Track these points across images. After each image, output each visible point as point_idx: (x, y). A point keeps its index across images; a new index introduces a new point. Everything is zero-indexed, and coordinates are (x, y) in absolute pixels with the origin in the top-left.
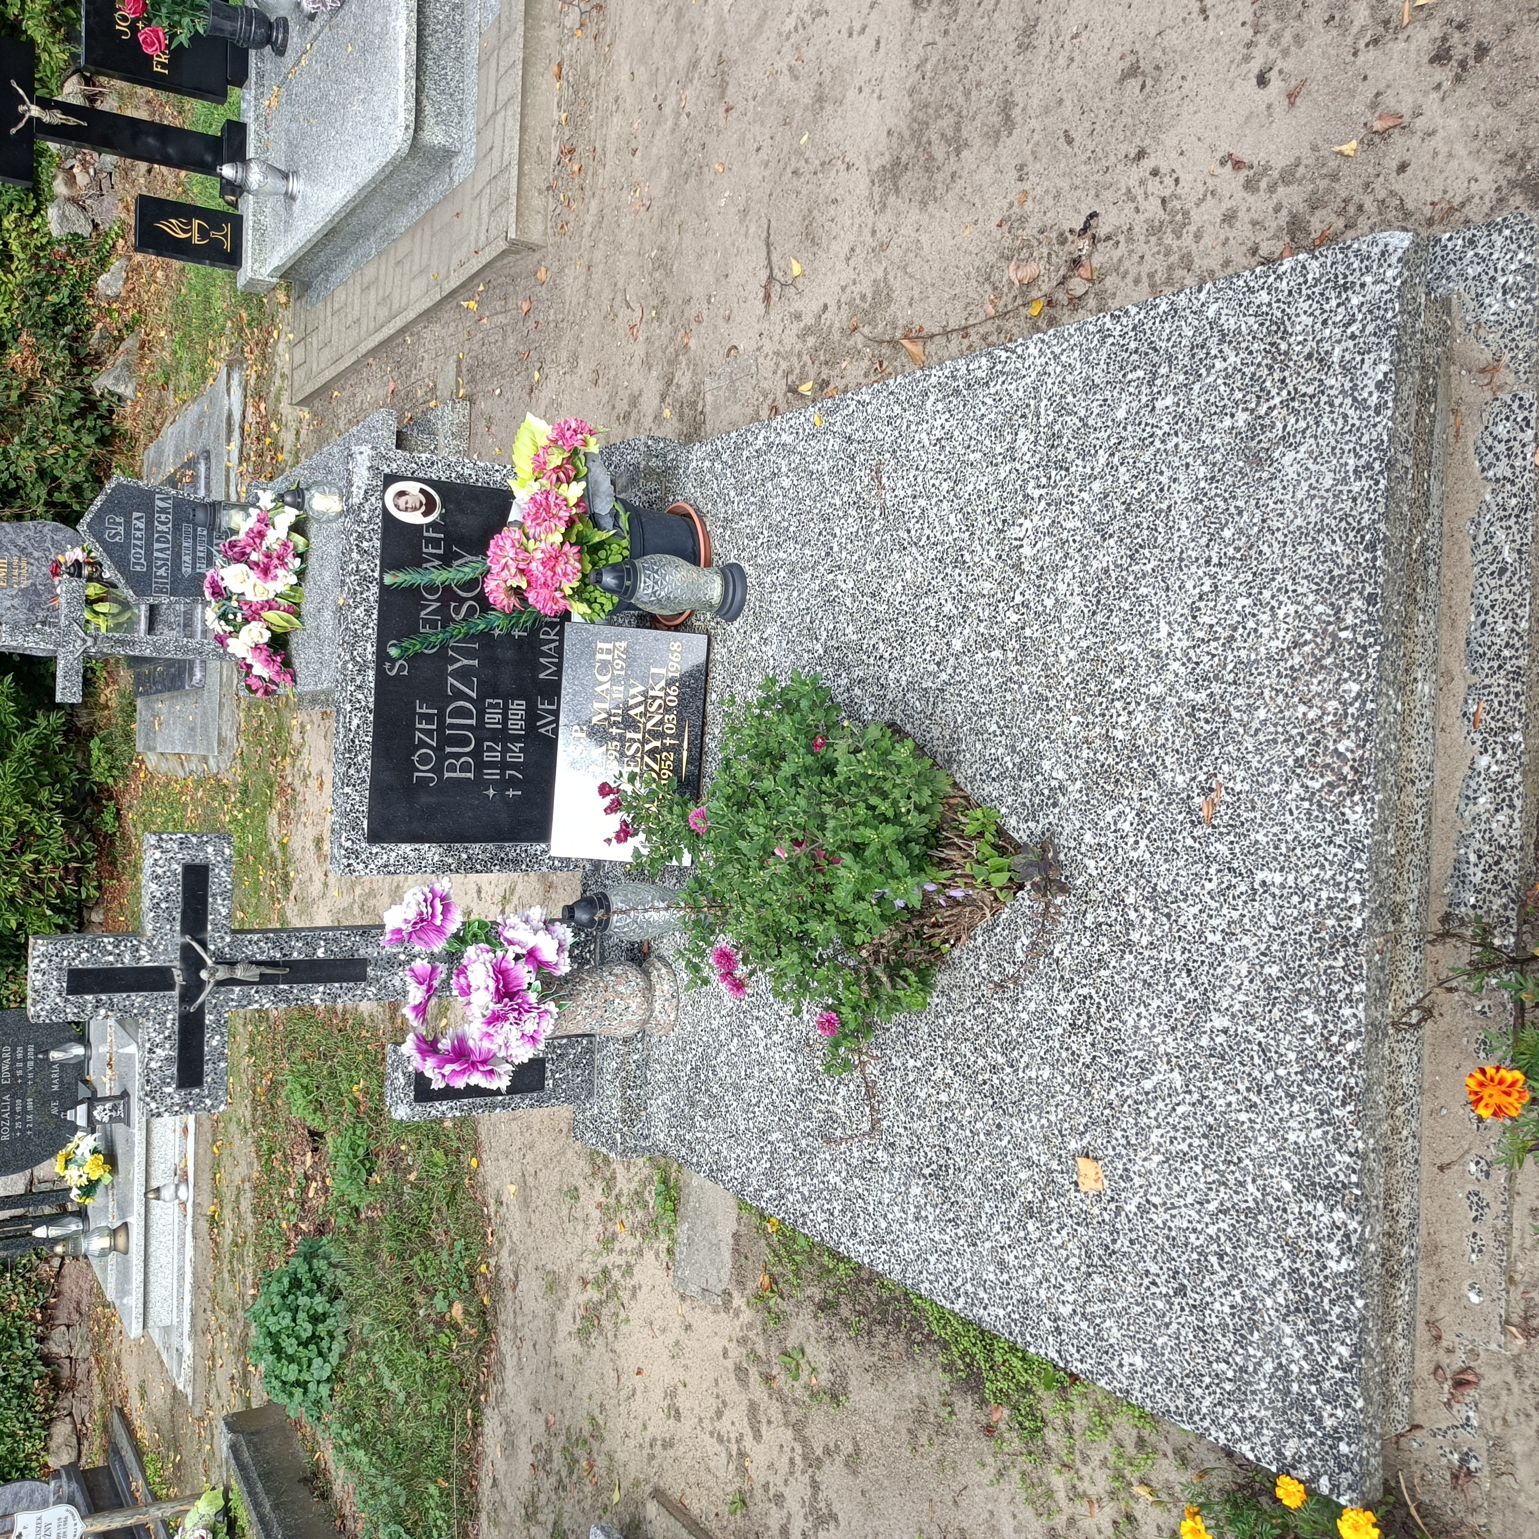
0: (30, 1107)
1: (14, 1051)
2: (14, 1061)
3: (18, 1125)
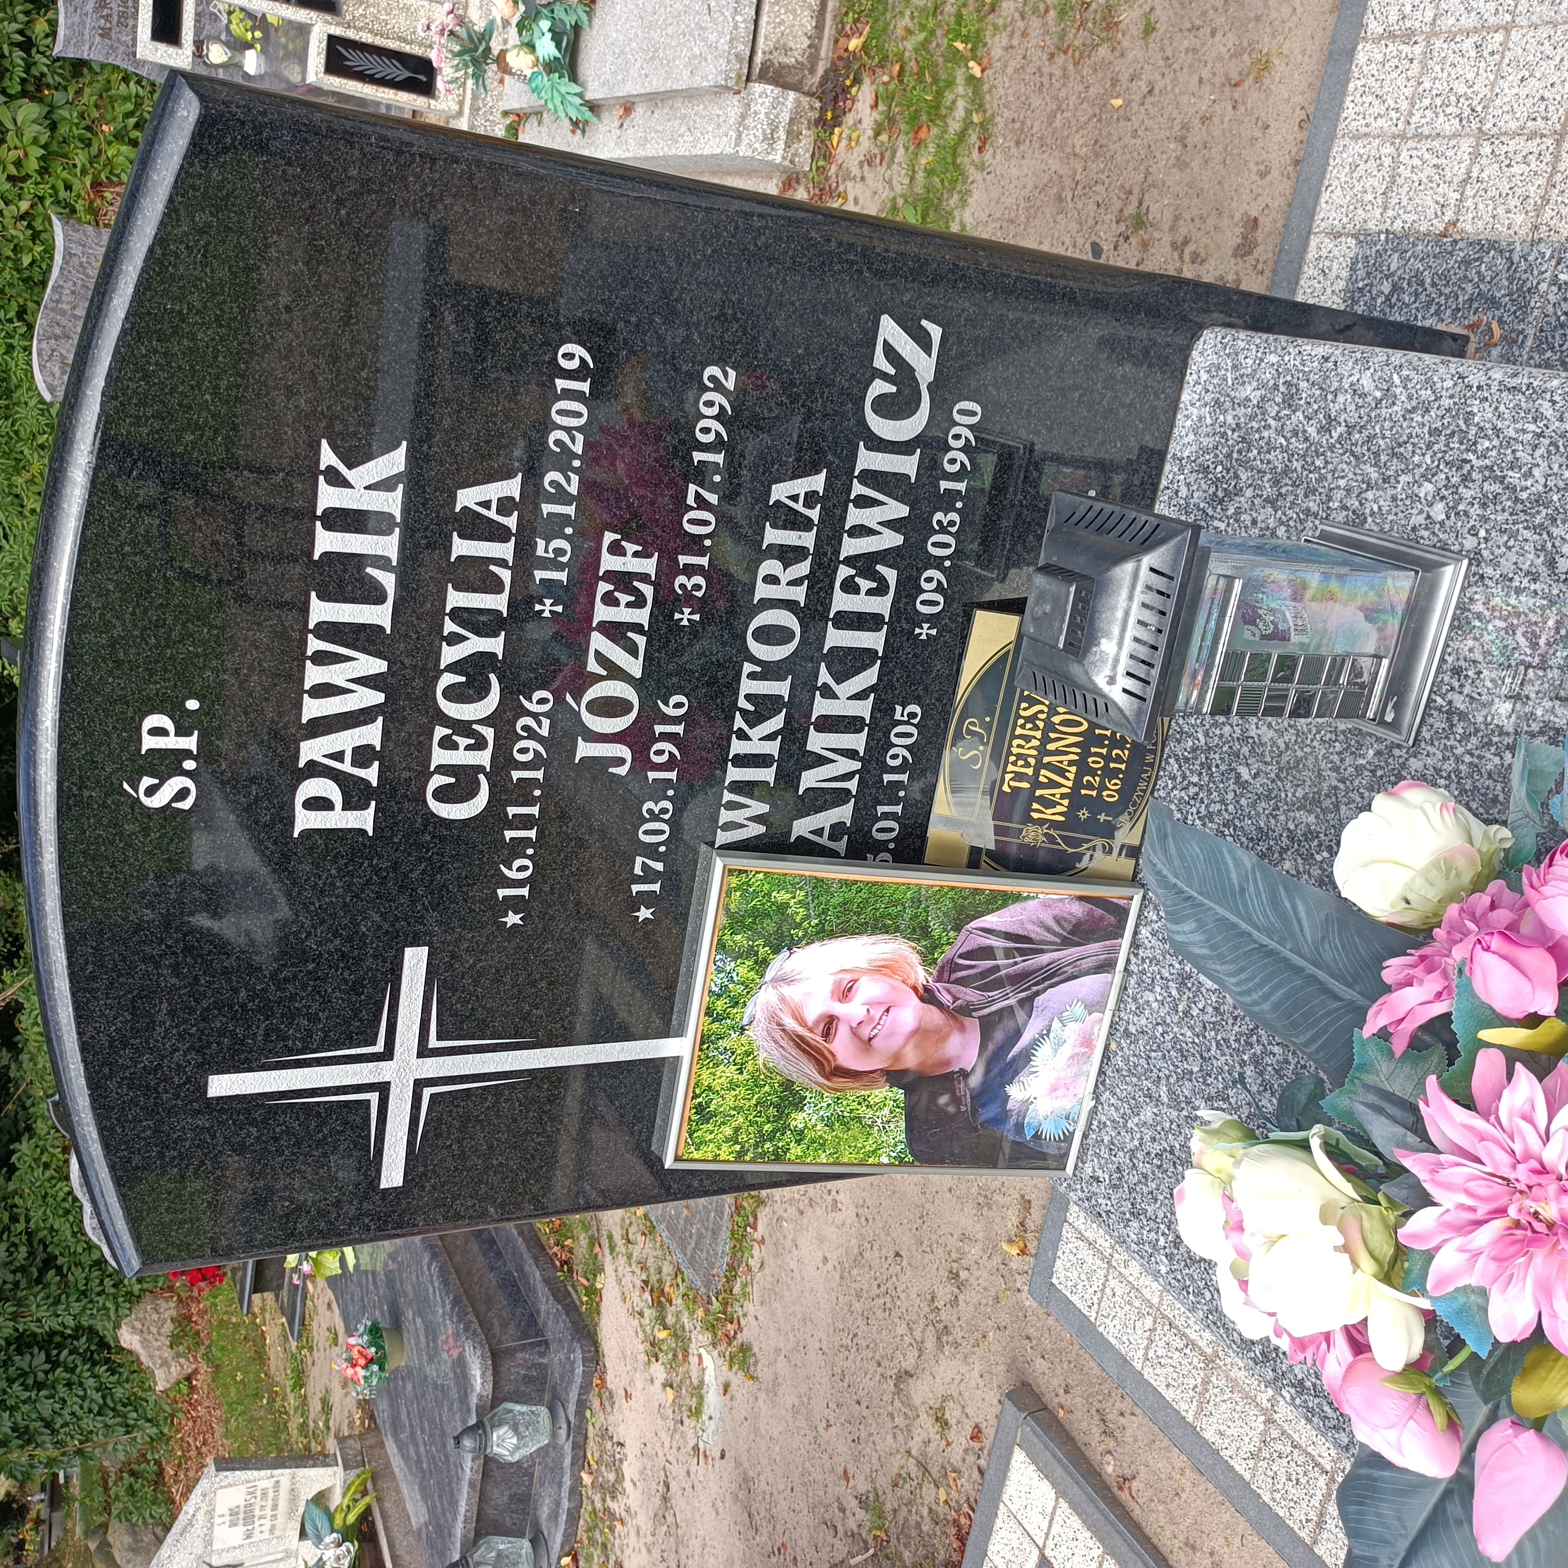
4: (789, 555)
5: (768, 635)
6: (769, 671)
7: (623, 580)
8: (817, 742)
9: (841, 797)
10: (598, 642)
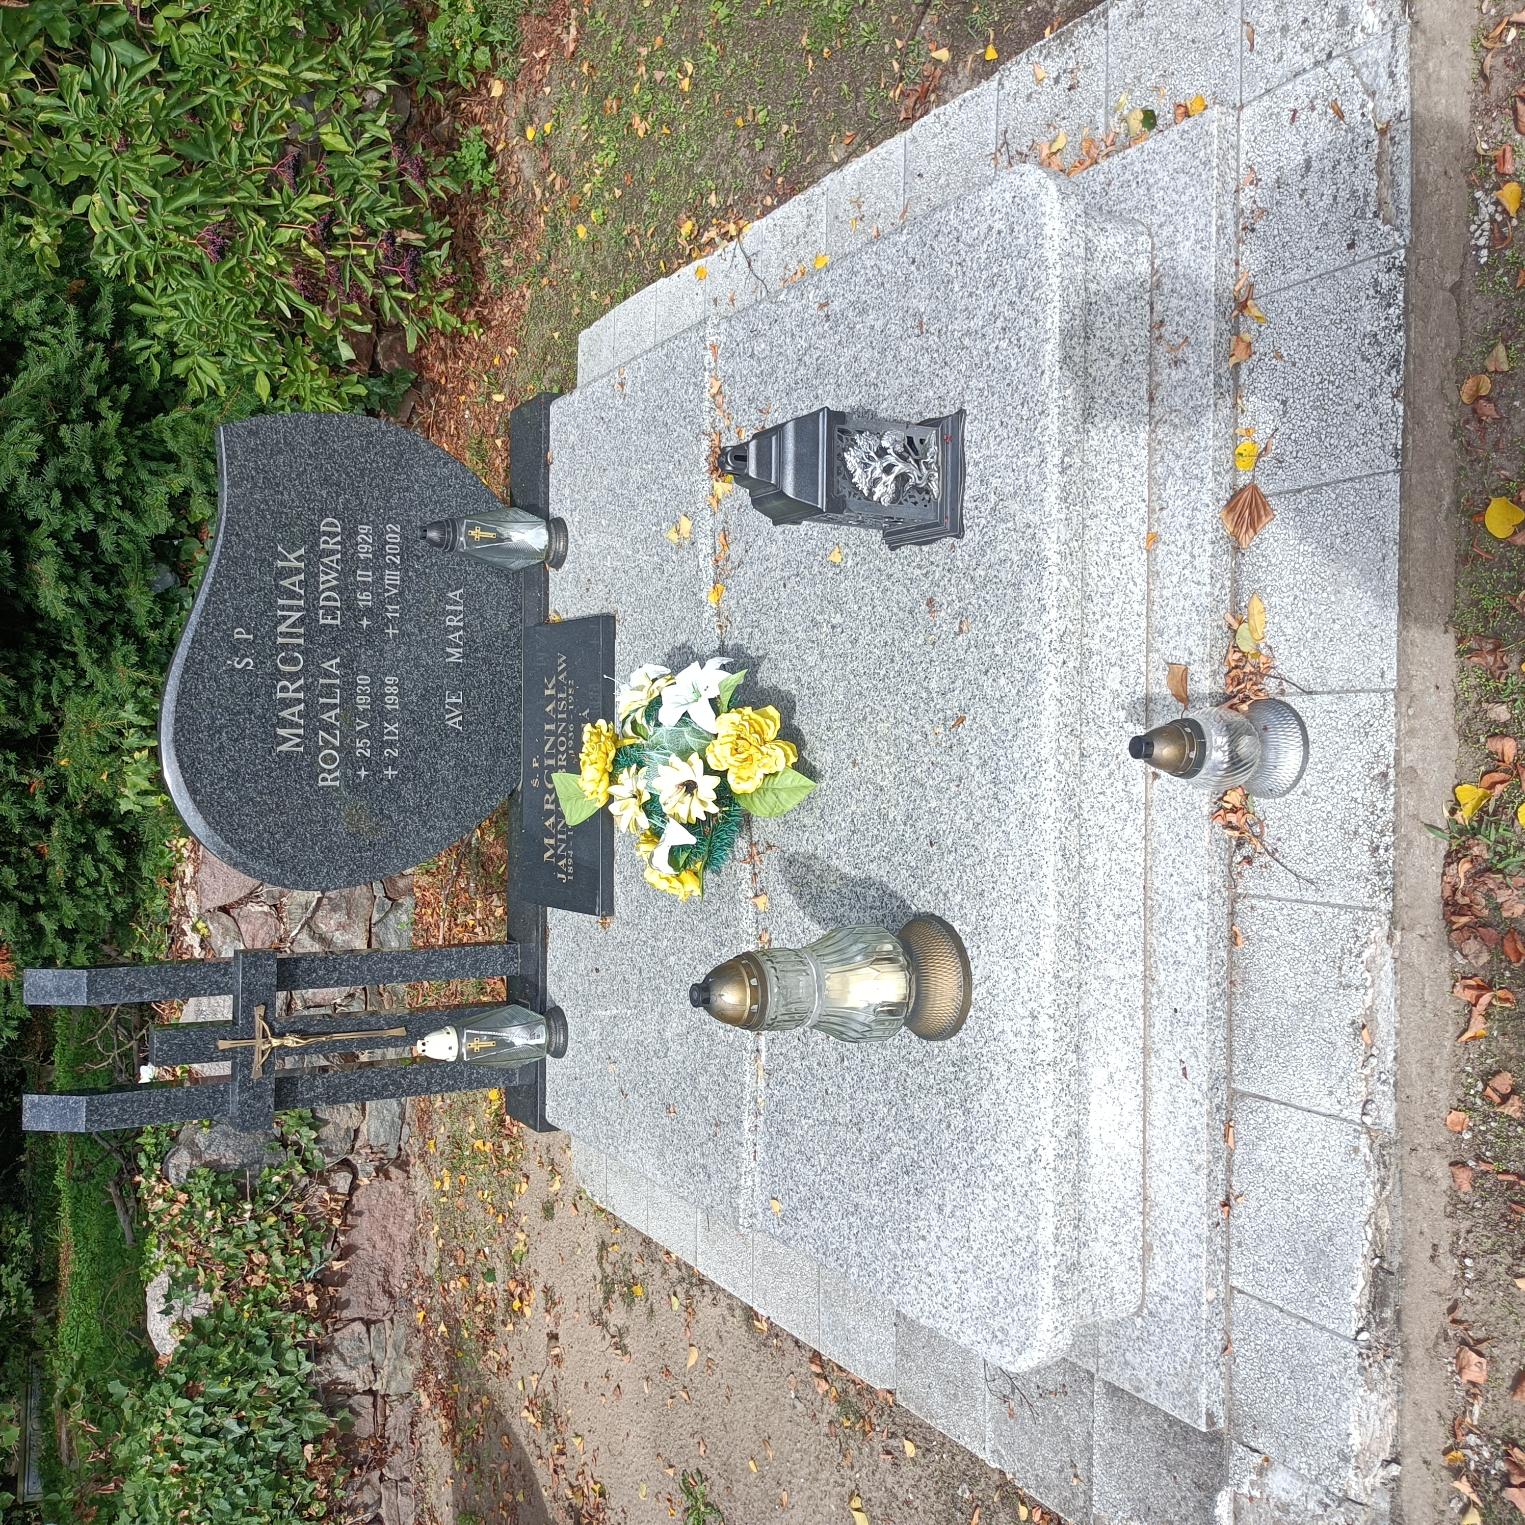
0: (392, 702)
1: (350, 534)
2: (349, 564)
3: (362, 747)
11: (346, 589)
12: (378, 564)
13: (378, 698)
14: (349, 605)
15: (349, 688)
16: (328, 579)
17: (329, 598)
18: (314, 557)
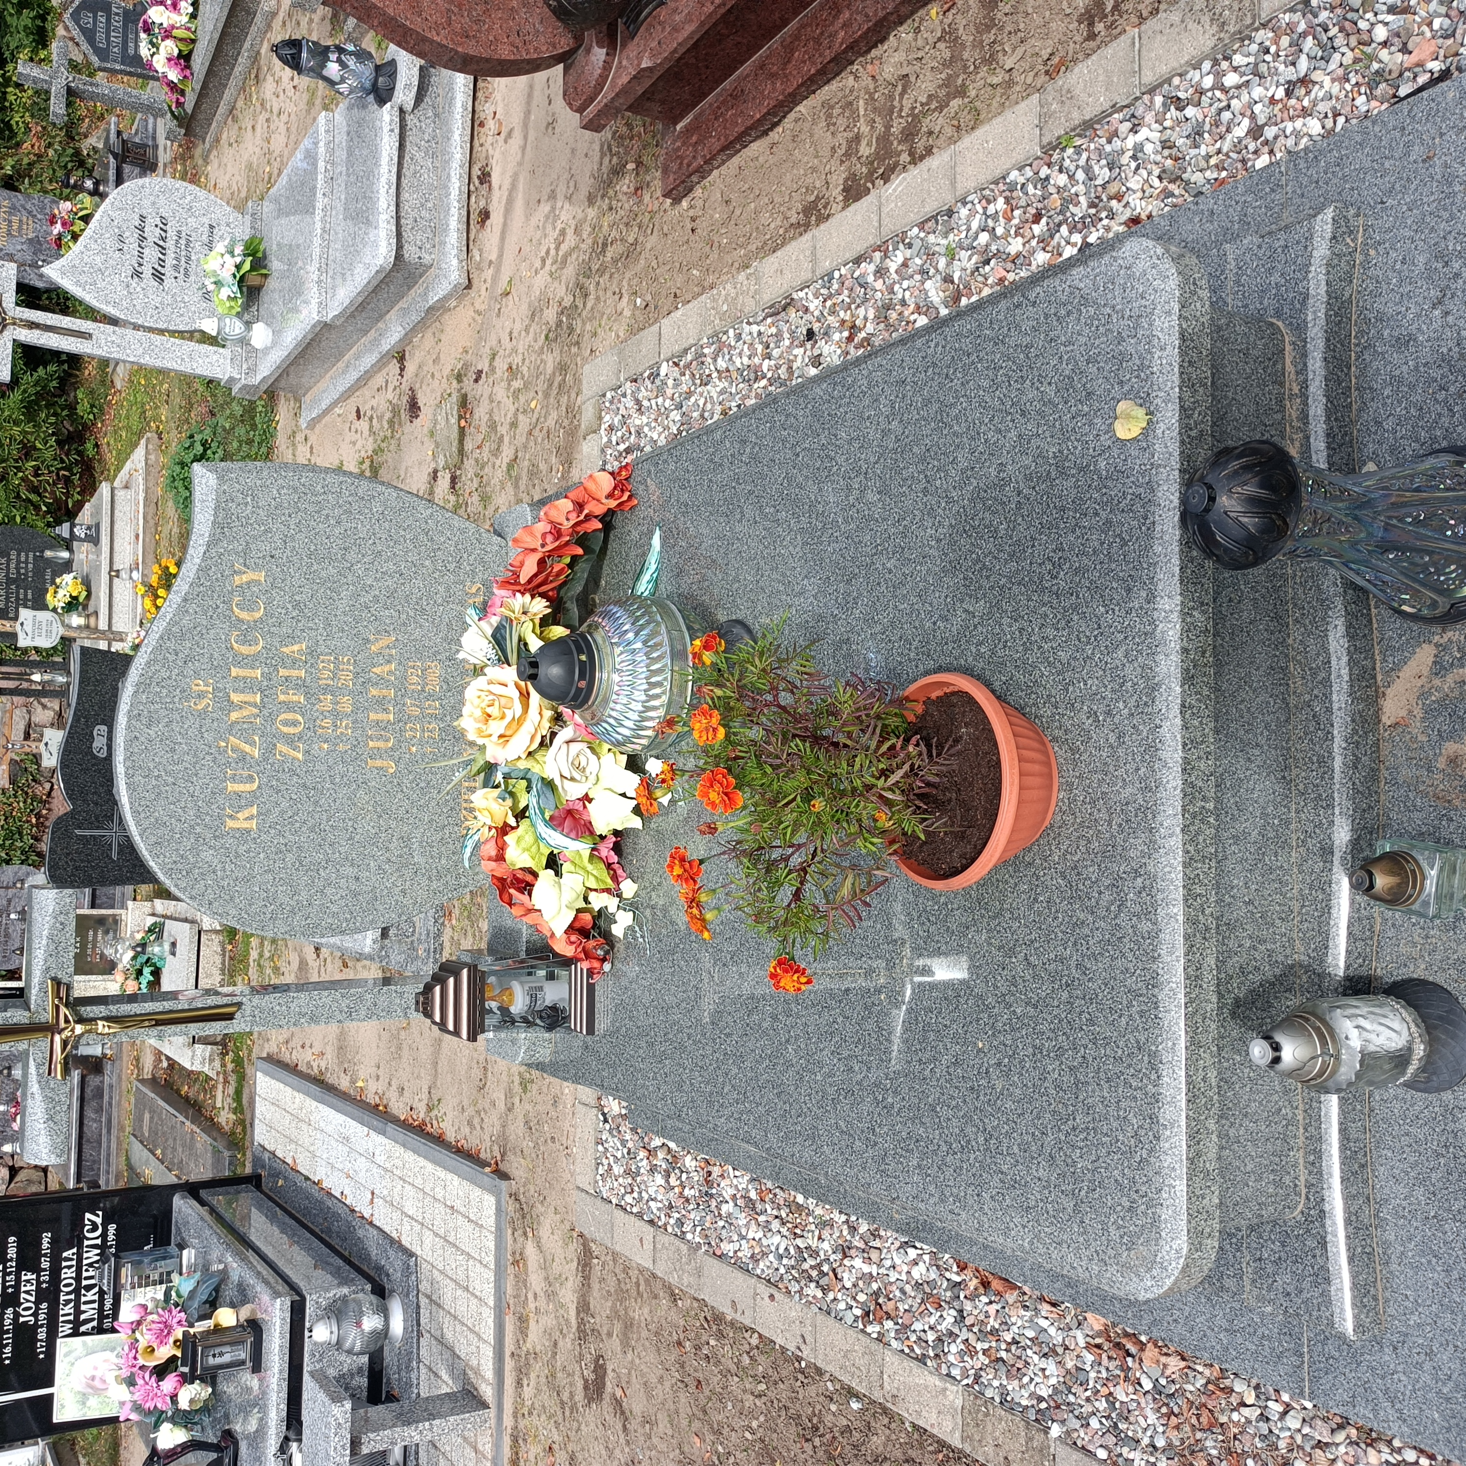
0: (30, 597)
1: (19, 555)
2: (19, 562)
4: (69, 1267)
5: (66, 1286)
6: (68, 1293)
7: (28, 1281)
8: (83, 1307)
9: (93, 1320)
10: (23, 1295)
11: (18, 568)
12: (26, 562)
13: (26, 595)
14: (18, 572)
15: (18, 593)
16: (13, 566)
17: (13, 570)
18: (9, 561)
